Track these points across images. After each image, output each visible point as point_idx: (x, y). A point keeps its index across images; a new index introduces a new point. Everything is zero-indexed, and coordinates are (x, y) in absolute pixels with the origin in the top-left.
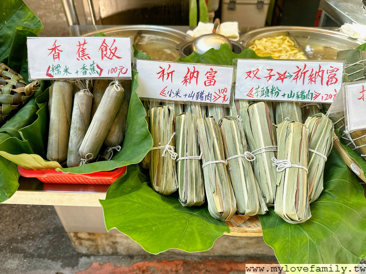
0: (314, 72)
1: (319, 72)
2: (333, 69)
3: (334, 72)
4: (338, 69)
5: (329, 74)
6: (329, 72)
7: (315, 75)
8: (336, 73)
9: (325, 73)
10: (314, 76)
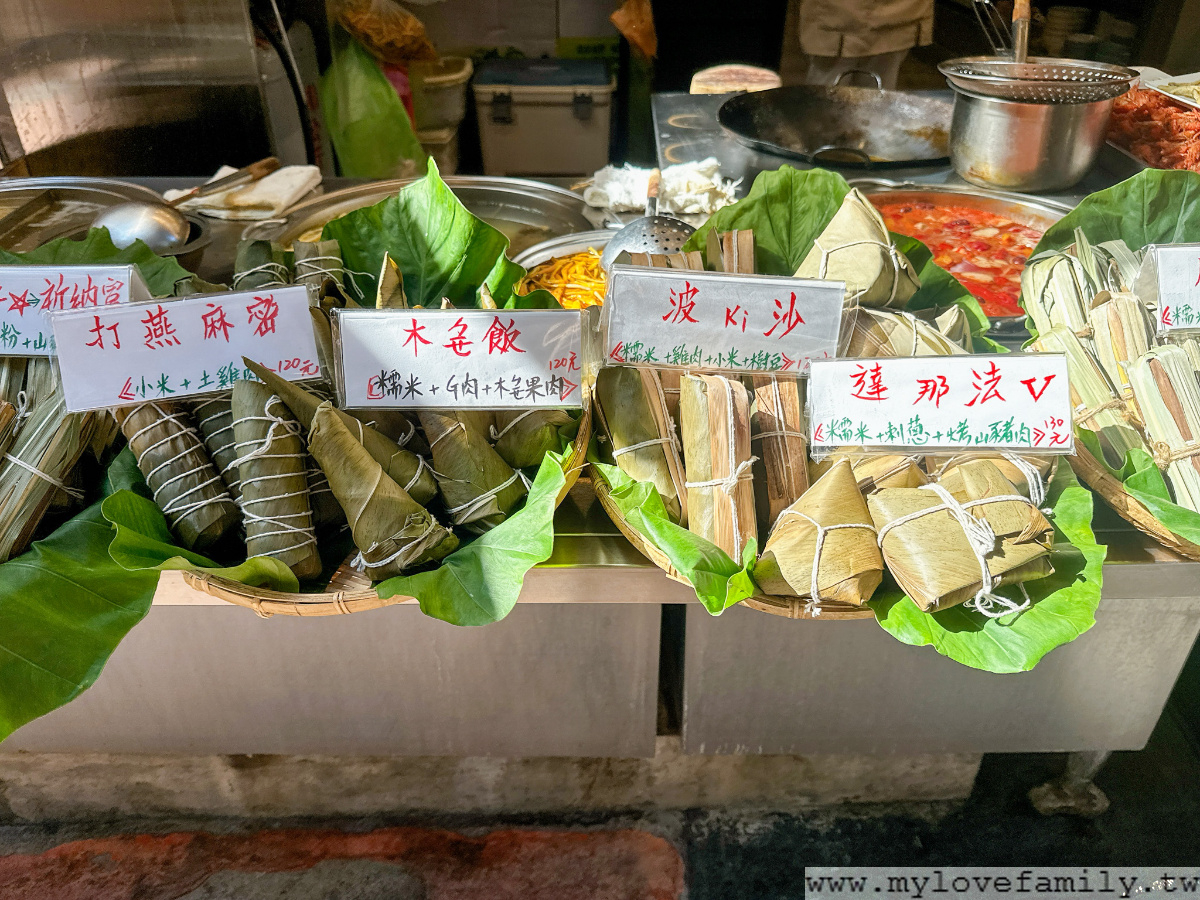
0: (80, 292)
1: (89, 290)
2: (111, 283)
3: (115, 291)
4: (122, 284)
5: (107, 294)
6: (106, 289)
7: (83, 298)
8: (118, 292)
9: (100, 292)
10: (80, 299)
